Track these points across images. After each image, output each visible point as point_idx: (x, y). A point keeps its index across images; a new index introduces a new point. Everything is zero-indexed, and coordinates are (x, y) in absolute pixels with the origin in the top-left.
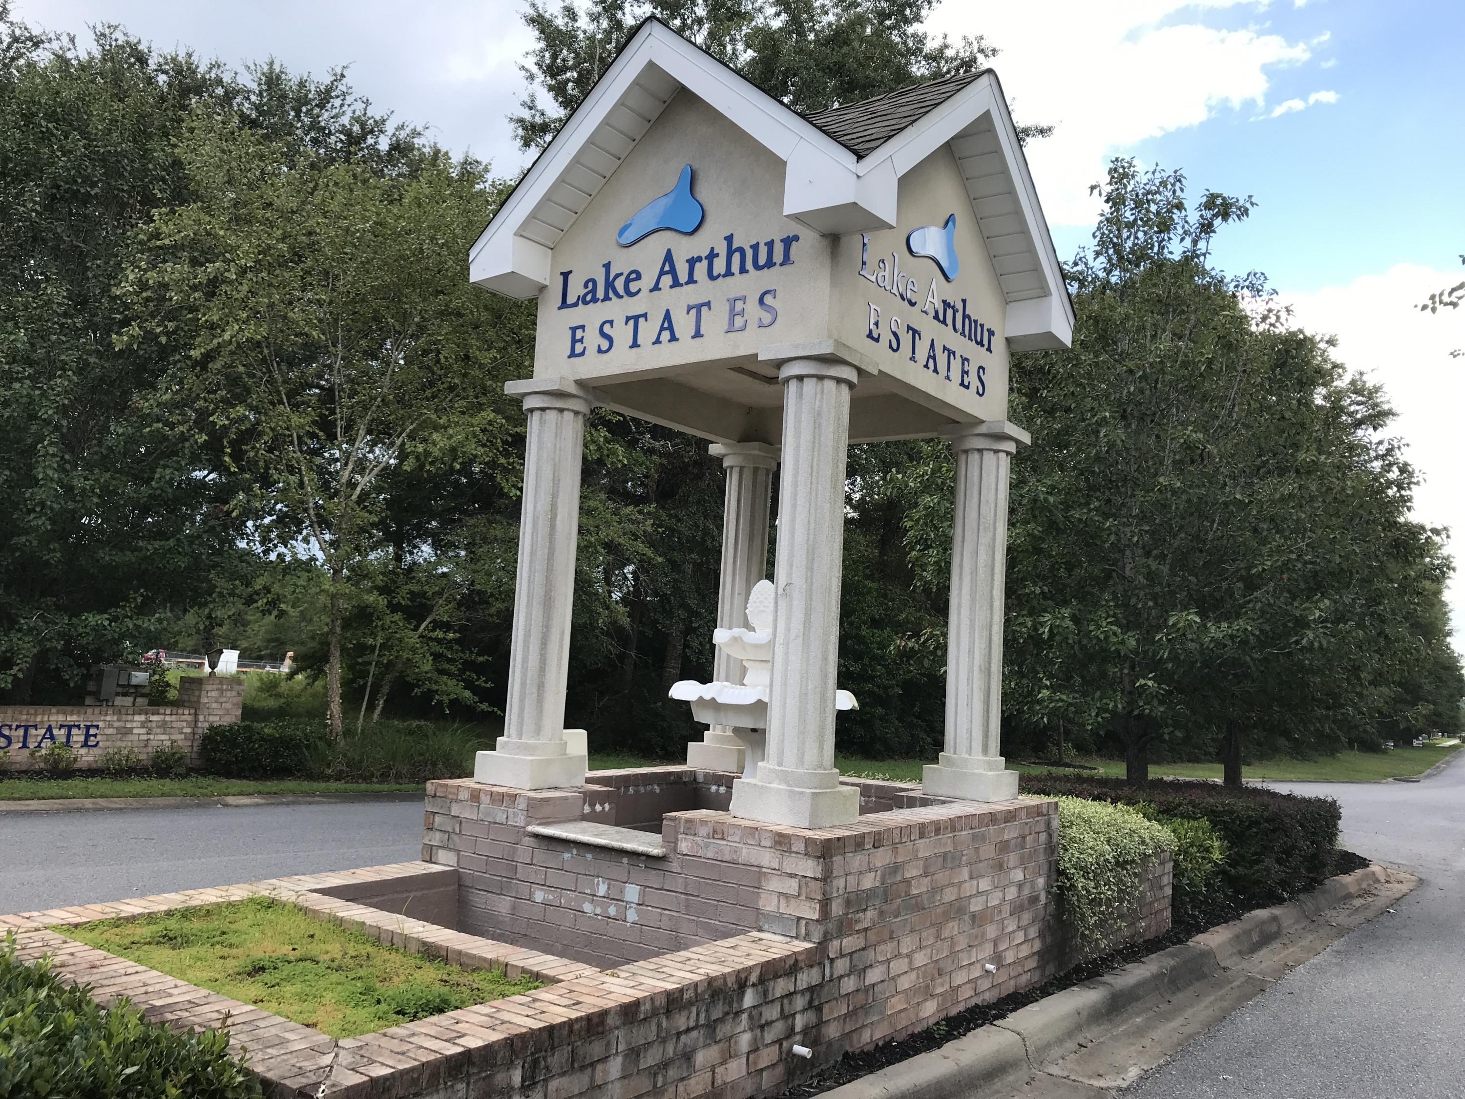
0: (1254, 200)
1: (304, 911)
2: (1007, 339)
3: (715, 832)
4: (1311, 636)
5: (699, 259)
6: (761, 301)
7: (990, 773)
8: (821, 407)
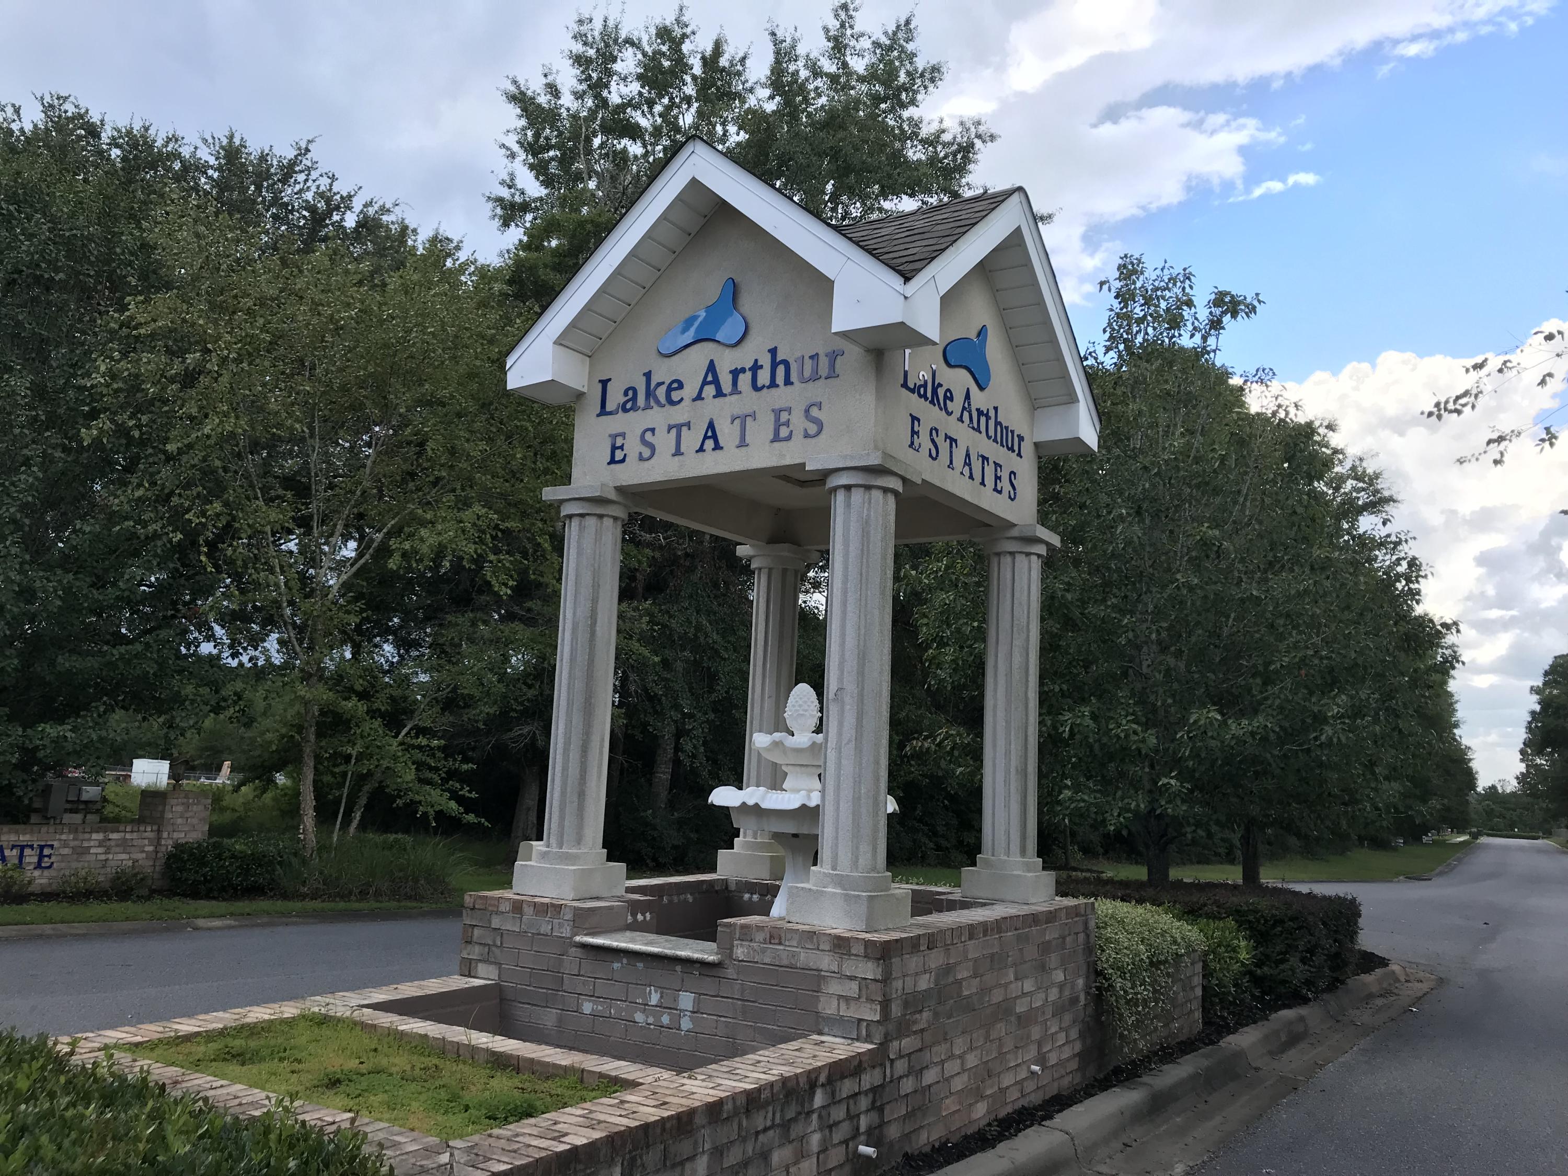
0: (1260, 298)
2: (1035, 444)
3: (771, 937)
4: (1330, 732)
5: (743, 370)
6: (807, 411)
7: (1028, 874)
8: (868, 516)
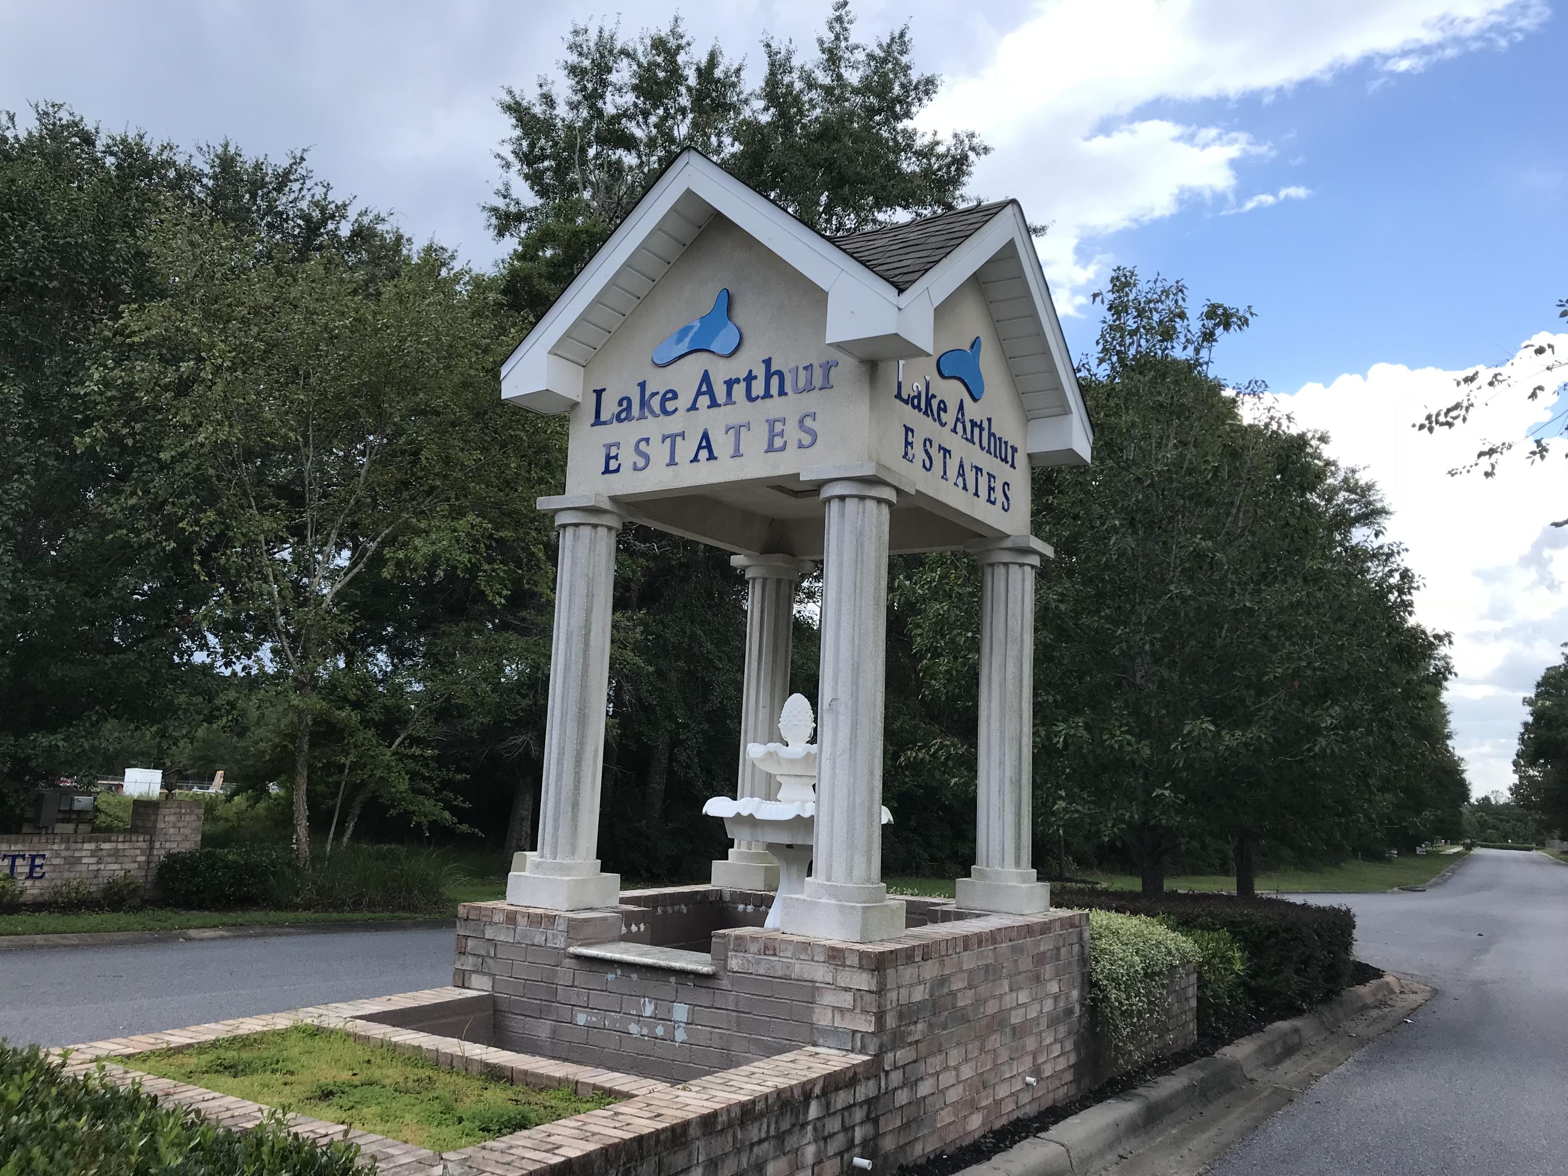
0: (1253, 310)
1: (357, 1037)
2: (1029, 455)
3: (766, 948)
4: (1324, 743)
5: (737, 381)
6: (801, 422)
7: (1023, 885)
8: (863, 526)
